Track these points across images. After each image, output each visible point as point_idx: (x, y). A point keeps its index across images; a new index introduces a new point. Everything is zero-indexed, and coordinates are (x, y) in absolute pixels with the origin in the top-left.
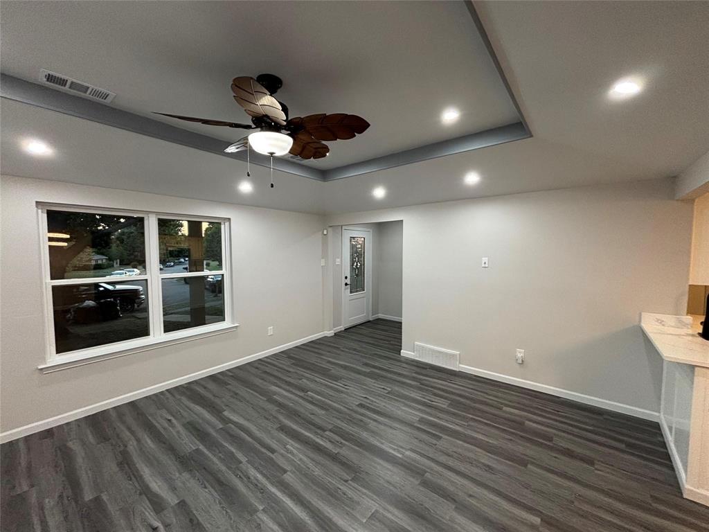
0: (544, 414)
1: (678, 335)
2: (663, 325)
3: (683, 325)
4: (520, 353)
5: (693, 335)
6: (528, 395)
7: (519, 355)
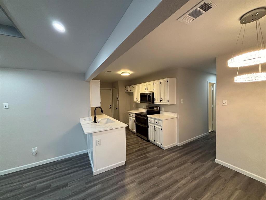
0: (47, 175)
1: (89, 123)
2: (86, 121)
3: (90, 119)
4: (34, 150)
5: (93, 122)
6: (41, 168)
7: (34, 151)
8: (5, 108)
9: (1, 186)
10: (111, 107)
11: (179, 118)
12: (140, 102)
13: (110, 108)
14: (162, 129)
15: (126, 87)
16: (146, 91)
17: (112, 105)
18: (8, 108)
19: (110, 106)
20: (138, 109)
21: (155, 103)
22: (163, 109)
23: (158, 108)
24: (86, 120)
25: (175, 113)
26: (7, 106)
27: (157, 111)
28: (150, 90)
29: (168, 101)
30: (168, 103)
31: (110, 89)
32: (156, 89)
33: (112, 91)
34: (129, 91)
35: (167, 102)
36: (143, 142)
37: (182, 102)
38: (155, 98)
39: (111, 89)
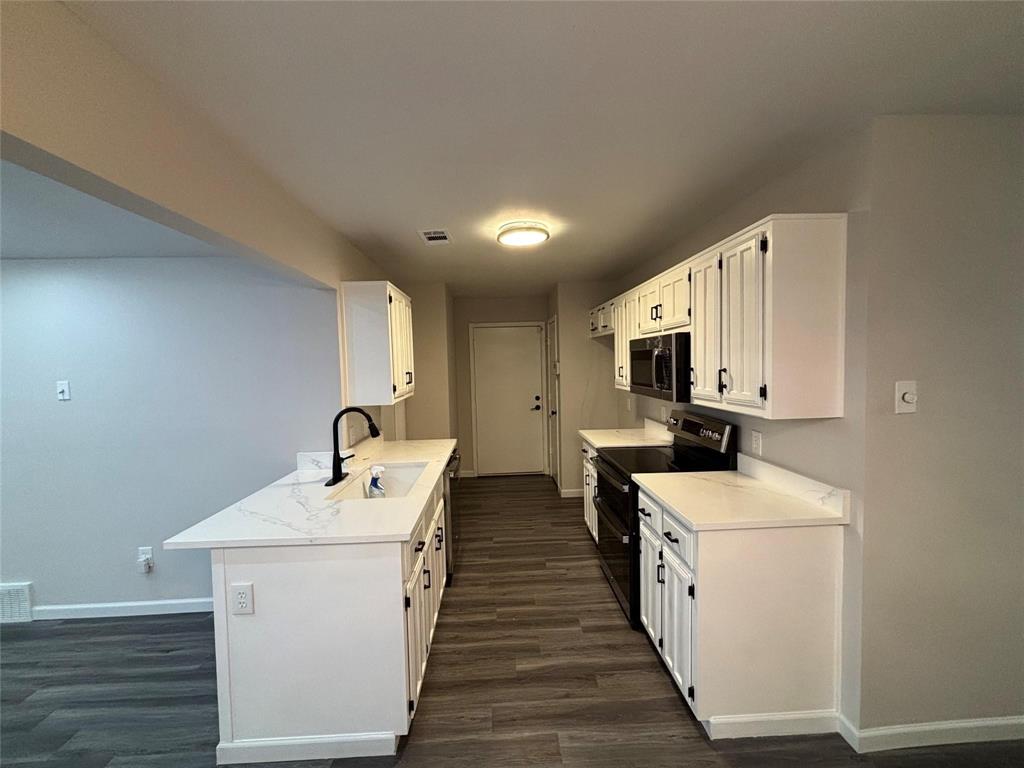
2: (320, 467)
4: (144, 555)
7: (142, 558)
8: (60, 397)
9: (4, 666)
10: (538, 403)
11: (860, 530)
12: (629, 389)
13: (538, 408)
14: (691, 591)
15: (593, 311)
16: (655, 325)
17: (545, 396)
18: (67, 398)
19: (538, 398)
20: (644, 427)
21: (696, 402)
22: (754, 442)
23: (722, 435)
24: (318, 462)
25: (830, 488)
26: (66, 391)
27: (720, 453)
28: (672, 321)
29: (763, 392)
30: (763, 409)
31: (536, 324)
32: (698, 312)
33: (544, 332)
34: (601, 332)
35: (759, 400)
36: (608, 623)
37: (900, 407)
38: (692, 366)
39: (543, 324)
